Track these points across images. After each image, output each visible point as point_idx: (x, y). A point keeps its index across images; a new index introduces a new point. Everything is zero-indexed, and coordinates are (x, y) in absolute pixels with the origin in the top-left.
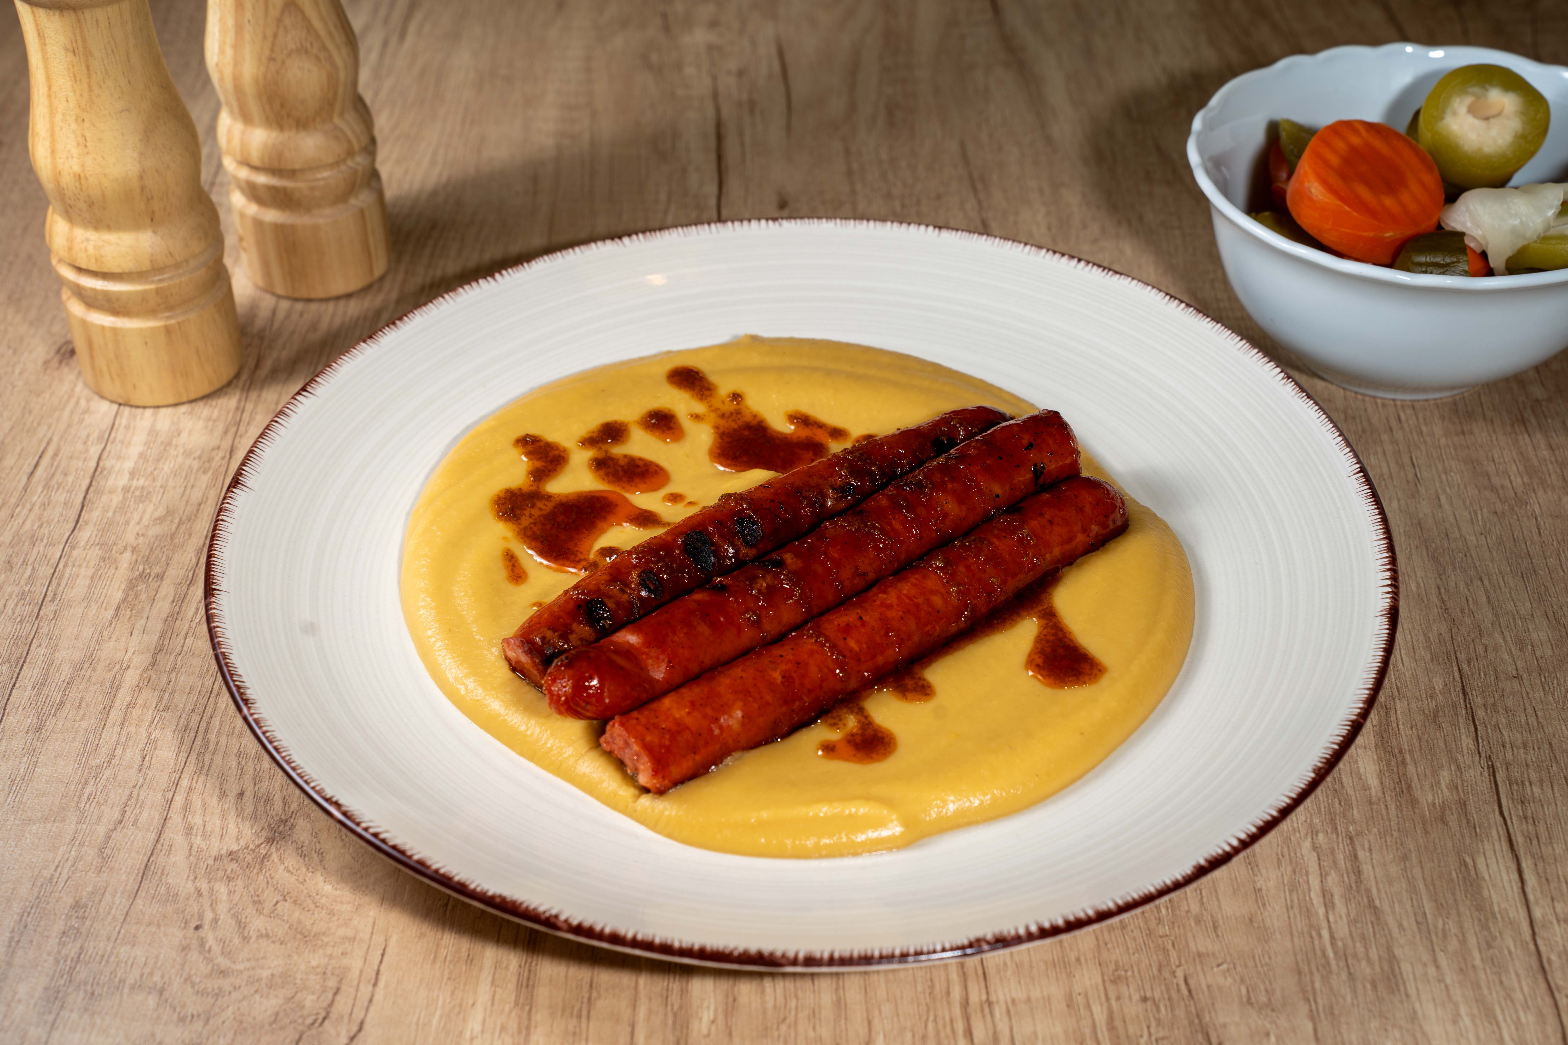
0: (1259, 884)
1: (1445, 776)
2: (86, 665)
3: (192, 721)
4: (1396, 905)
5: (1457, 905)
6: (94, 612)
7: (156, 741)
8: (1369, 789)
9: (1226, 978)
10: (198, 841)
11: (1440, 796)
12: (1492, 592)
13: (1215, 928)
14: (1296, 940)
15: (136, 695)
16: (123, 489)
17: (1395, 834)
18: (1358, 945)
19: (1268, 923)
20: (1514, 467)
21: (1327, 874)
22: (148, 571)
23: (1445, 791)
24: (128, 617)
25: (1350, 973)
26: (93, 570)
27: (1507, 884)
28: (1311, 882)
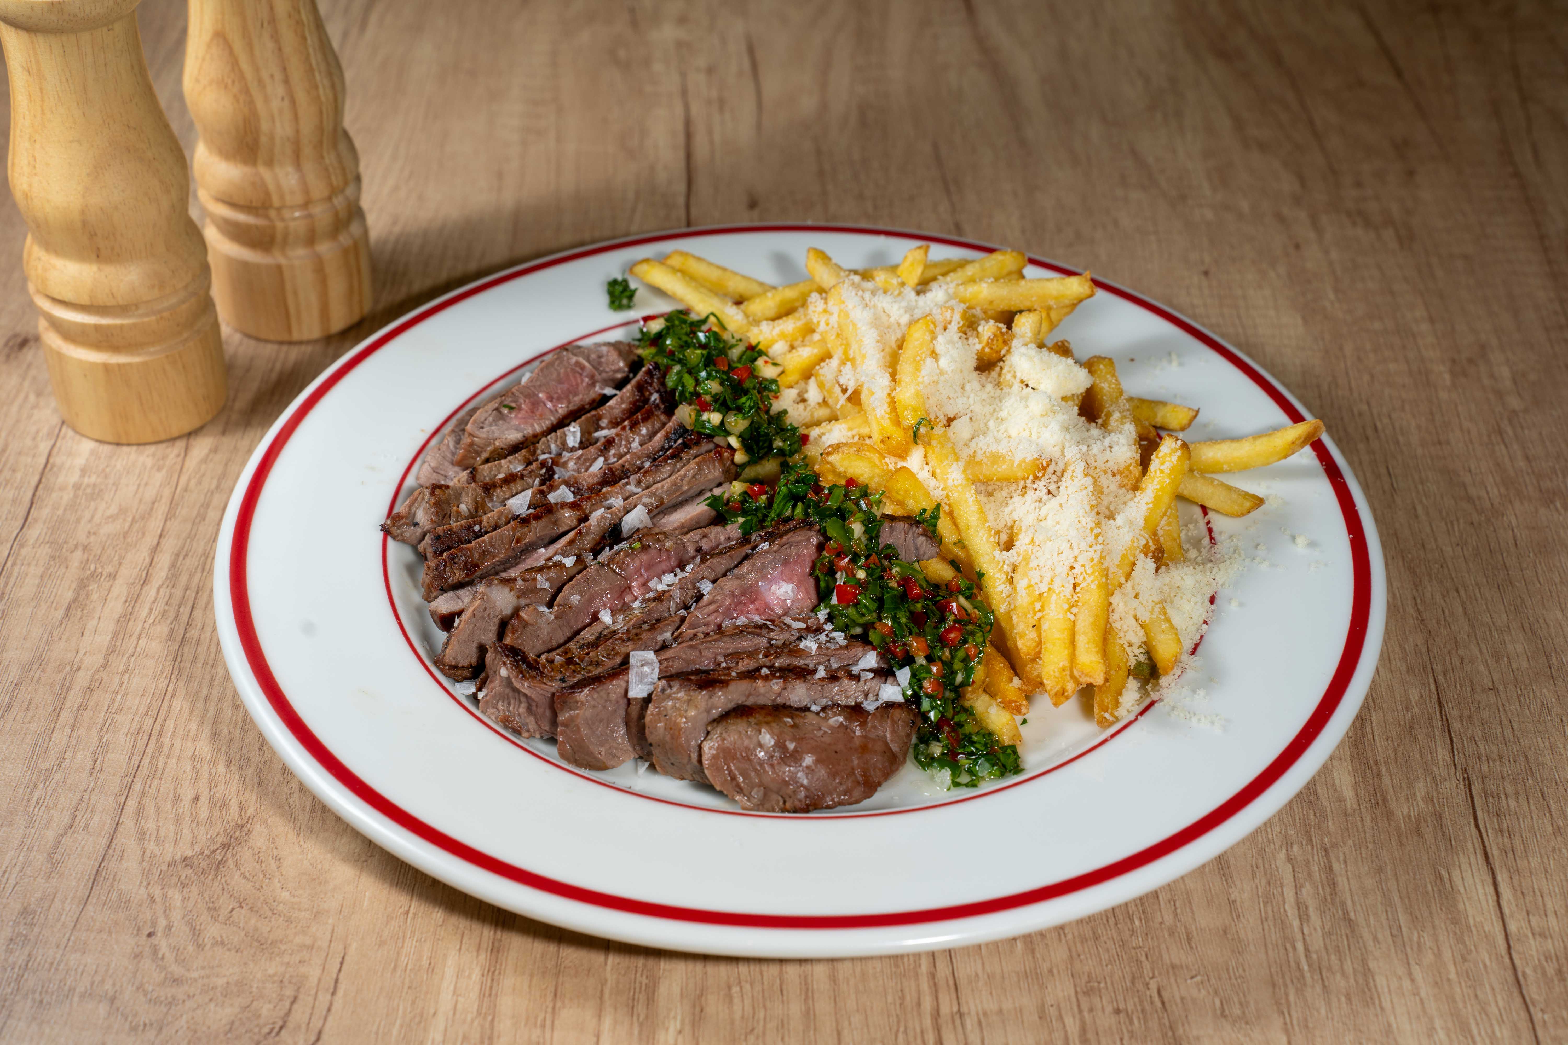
0: (1233, 896)
1: (1421, 788)
2: (35, 666)
3: (145, 723)
4: (1371, 918)
5: (1432, 918)
6: (43, 611)
7: (108, 744)
8: (1345, 800)
9: (1199, 990)
10: (151, 846)
11: (1416, 808)
12: (1468, 603)
13: (1189, 940)
14: (1270, 952)
15: (87, 697)
16: (73, 487)
17: (1371, 846)
18: (1333, 957)
19: (1242, 935)
20: (1491, 479)
21: (1302, 886)
22: (100, 570)
23: (1421, 803)
24: (79, 617)
25: (1324, 986)
26: (43, 569)
27: (1482, 898)
28: (1285, 894)
